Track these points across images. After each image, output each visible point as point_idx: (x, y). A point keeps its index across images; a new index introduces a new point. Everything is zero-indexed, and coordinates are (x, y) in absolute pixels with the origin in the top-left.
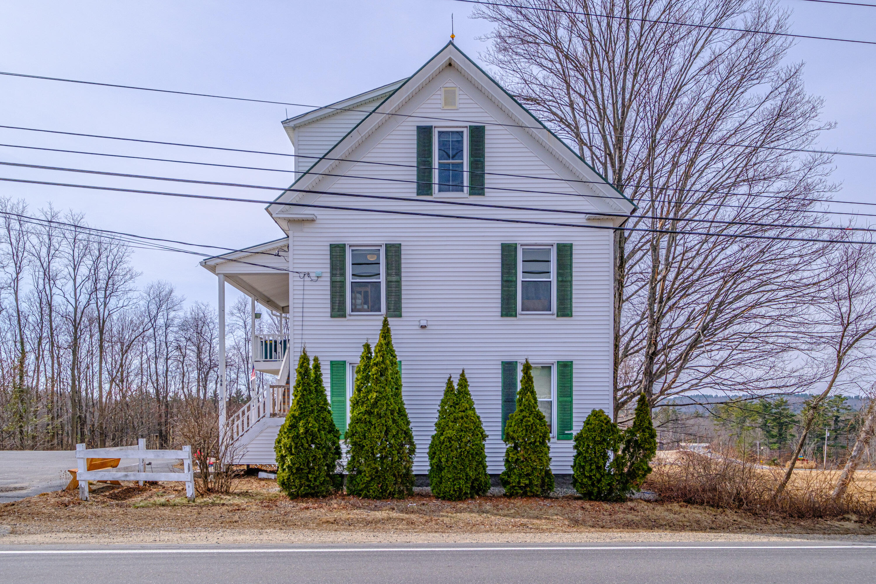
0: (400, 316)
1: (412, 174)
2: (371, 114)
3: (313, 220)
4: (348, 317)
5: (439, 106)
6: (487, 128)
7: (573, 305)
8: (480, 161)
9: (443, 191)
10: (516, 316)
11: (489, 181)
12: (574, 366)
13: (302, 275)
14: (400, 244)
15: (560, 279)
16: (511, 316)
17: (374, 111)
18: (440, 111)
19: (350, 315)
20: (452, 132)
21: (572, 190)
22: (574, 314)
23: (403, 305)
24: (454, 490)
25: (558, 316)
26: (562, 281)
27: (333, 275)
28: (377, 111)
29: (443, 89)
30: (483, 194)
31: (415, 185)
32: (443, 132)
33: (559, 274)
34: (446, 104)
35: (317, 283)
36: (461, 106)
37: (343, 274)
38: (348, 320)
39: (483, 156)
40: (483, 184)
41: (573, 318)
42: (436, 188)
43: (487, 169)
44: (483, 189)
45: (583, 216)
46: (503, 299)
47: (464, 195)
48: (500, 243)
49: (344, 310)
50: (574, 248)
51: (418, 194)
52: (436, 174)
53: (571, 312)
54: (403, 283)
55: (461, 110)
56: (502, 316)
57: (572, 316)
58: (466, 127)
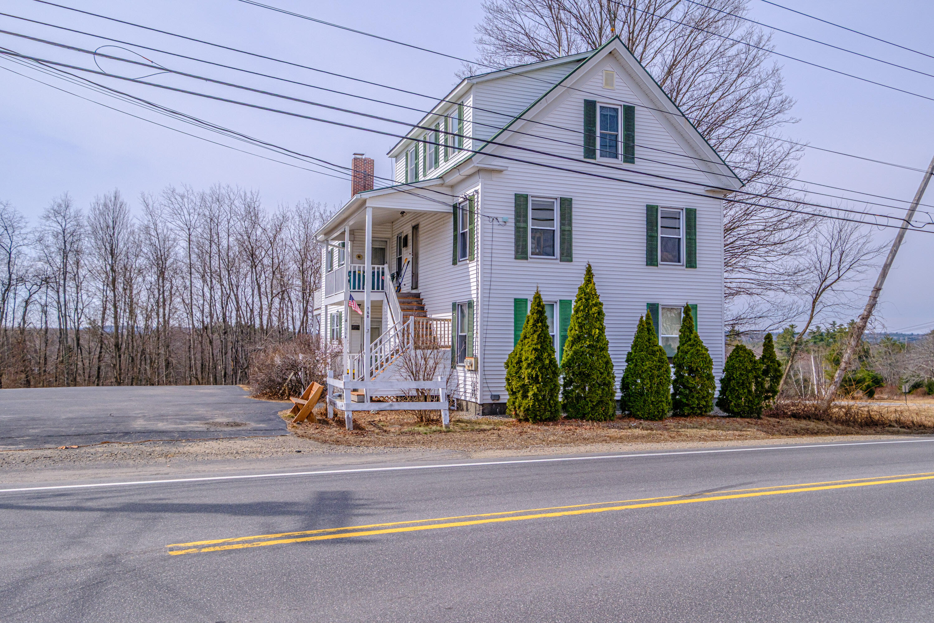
0: (571, 261)
1: (580, 139)
2: (557, 86)
3: (501, 171)
4: (529, 260)
5: (600, 85)
6: (637, 108)
7: (697, 259)
8: (631, 135)
9: (603, 157)
10: (657, 266)
11: (638, 152)
12: (698, 309)
13: (491, 219)
14: (571, 199)
15: (688, 237)
16: (654, 265)
17: (559, 84)
18: (601, 89)
19: (531, 258)
20: (610, 108)
21: (695, 166)
22: (698, 266)
23: (573, 252)
24: (658, 412)
25: (686, 267)
26: (690, 239)
27: (517, 221)
28: (561, 84)
29: (604, 72)
30: (633, 162)
31: (582, 149)
32: (604, 107)
33: (687, 233)
34: (606, 84)
35: (505, 228)
36: (617, 87)
37: (526, 222)
38: (529, 262)
39: (634, 131)
40: (633, 154)
41: (697, 269)
42: (598, 153)
43: (636, 142)
44: (633, 158)
45: (703, 187)
46: (647, 251)
47: (619, 162)
48: (645, 204)
49: (527, 254)
50: (697, 212)
51: (585, 158)
52: (598, 140)
53: (696, 263)
54: (573, 233)
55: (617, 91)
56: (647, 265)
57: (696, 268)
58: (621, 106)
